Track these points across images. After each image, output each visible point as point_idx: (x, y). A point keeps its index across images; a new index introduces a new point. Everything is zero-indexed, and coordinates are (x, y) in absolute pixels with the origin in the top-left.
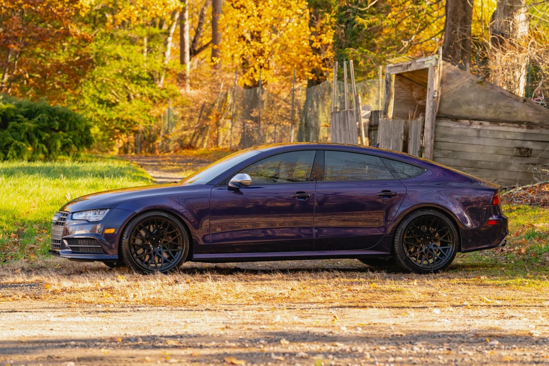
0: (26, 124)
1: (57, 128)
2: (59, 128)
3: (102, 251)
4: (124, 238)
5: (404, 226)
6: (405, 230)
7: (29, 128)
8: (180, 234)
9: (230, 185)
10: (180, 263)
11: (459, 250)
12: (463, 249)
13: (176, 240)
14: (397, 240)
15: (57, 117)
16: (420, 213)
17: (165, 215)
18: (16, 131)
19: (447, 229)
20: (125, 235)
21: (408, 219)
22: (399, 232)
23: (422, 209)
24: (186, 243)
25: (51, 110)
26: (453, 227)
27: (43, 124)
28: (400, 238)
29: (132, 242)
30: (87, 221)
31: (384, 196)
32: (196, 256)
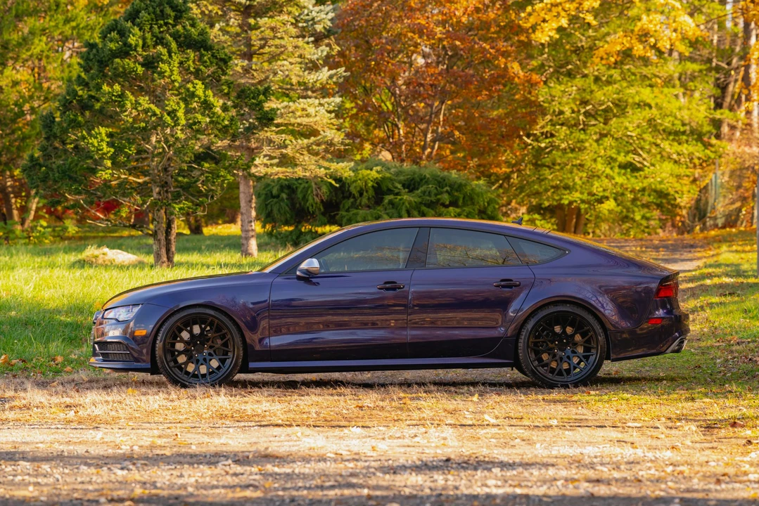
0: (405, 197)
1: (447, 203)
2: (450, 202)
3: (132, 359)
4: (158, 342)
5: (530, 326)
6: (531, 331)
7: (410, 203)
8: (229, 336)
9: (298, 273)
10: (231, 374)
11: (608, 358)
12: (613, 356)
13: (225, 345)
14: (521, 345)
15: (448, 188)
16: (552, 309)
17: (212, 312)
18: (393, 208)
19: (589, 331)
20: (159, 338)
21: (536, 317)
22: (524, 333)
23: (555, 303)
24: (238, 348)
25: (439, 179)
26: (597, 327)
27: (428, 198)
28: (524, 342)
29: (168, 346)
30: (117, 320)
31: (504, 286)
32: (252, 365)
